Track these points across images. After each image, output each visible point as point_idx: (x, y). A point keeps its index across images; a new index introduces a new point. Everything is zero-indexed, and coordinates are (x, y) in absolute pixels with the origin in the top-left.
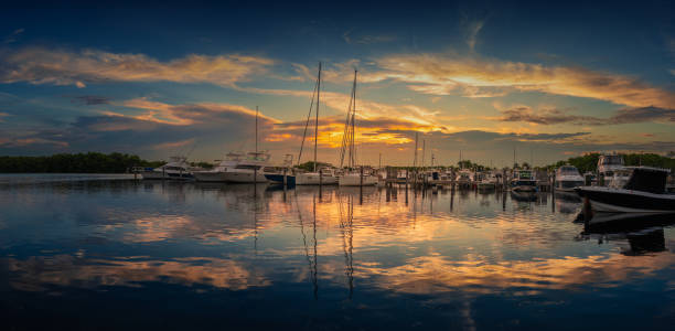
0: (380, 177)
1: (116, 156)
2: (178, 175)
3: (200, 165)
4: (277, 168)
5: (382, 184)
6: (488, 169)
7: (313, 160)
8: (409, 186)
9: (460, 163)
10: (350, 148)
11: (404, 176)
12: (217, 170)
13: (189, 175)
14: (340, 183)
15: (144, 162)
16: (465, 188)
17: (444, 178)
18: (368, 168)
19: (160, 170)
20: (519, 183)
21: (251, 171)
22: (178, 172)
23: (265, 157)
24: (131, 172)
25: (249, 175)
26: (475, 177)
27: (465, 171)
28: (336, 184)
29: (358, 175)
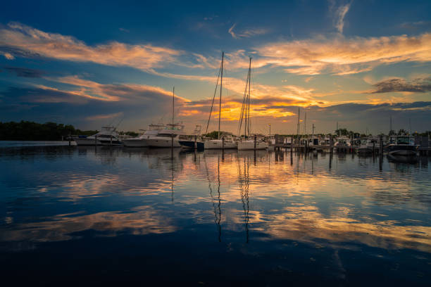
0: (270, 143)
1: (51, 126)
2: (109, 142)
3: (127, 134)
4: (189, 136)
5: (272, 148)
6: (364, 136)
7: (217, 130)
8: (294, 150)
9: (337, 131)
10: (245, 121)
11: (289, 142)
12: (141, 138)
13: (118, 142)
14: (239, 148)
15: (78, 131)
16: (342, 152)
17: (323, 144)
18: (260, 136)
19: (93, 137)
20: (396, 148)
21: (170, 139)
22: (109, 139)
23: (180, 128)
24: (65, 140)
25: (167, 141)
26: (352, 143)
27: (342, 138)
28: (235, 149)
29: (252, 141)
